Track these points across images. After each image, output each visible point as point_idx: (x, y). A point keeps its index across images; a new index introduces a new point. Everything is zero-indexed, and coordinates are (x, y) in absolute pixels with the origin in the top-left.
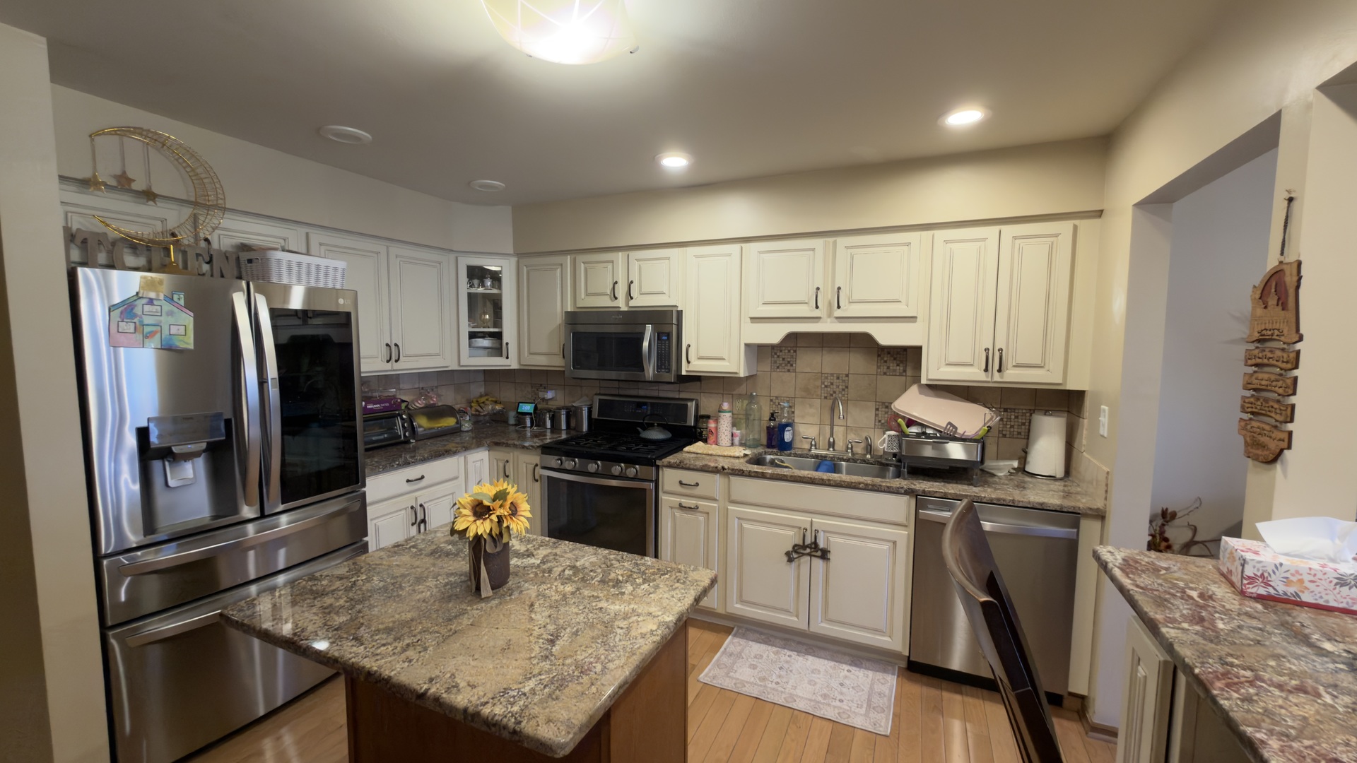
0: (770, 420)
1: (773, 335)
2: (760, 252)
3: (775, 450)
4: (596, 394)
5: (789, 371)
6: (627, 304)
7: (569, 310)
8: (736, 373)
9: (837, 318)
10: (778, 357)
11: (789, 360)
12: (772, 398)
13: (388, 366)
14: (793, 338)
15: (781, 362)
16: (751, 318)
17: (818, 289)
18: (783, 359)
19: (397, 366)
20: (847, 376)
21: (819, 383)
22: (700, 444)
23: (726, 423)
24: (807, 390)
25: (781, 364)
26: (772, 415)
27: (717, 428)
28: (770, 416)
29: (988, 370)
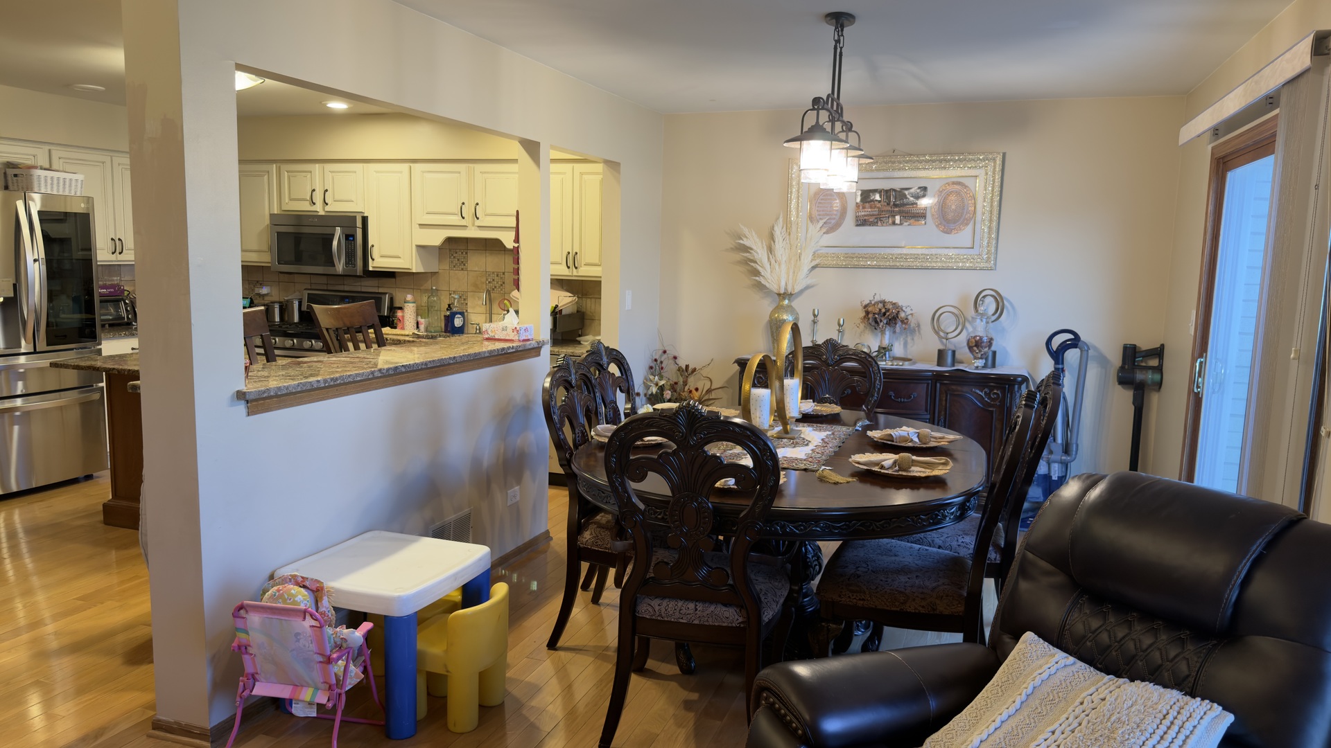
0: (447, 310)
1: (436, 238)
2: (423, 172)
4: (305, 289)
5: (462, 269)
6: (324, 209)
7: (276, 213)
8: (409, 269)
9: (478, 227)
10: (454, 257)
11: (462, 260)
12: (450, 292)
13: (113, 257)
14: (450, 240)
15: (456, 262)
16: (419, 225)
17: (463, 204)
18: (458, 260)
19: (121, 257)
20: (504, 273)
21: (484, 280)
22: (388, 328)
23: (410, 313)
24: (476, 285)
25: (456, 264)
26: (449, 305)
27: (403, 317)
28: (447, 306)
29: (569, 267)
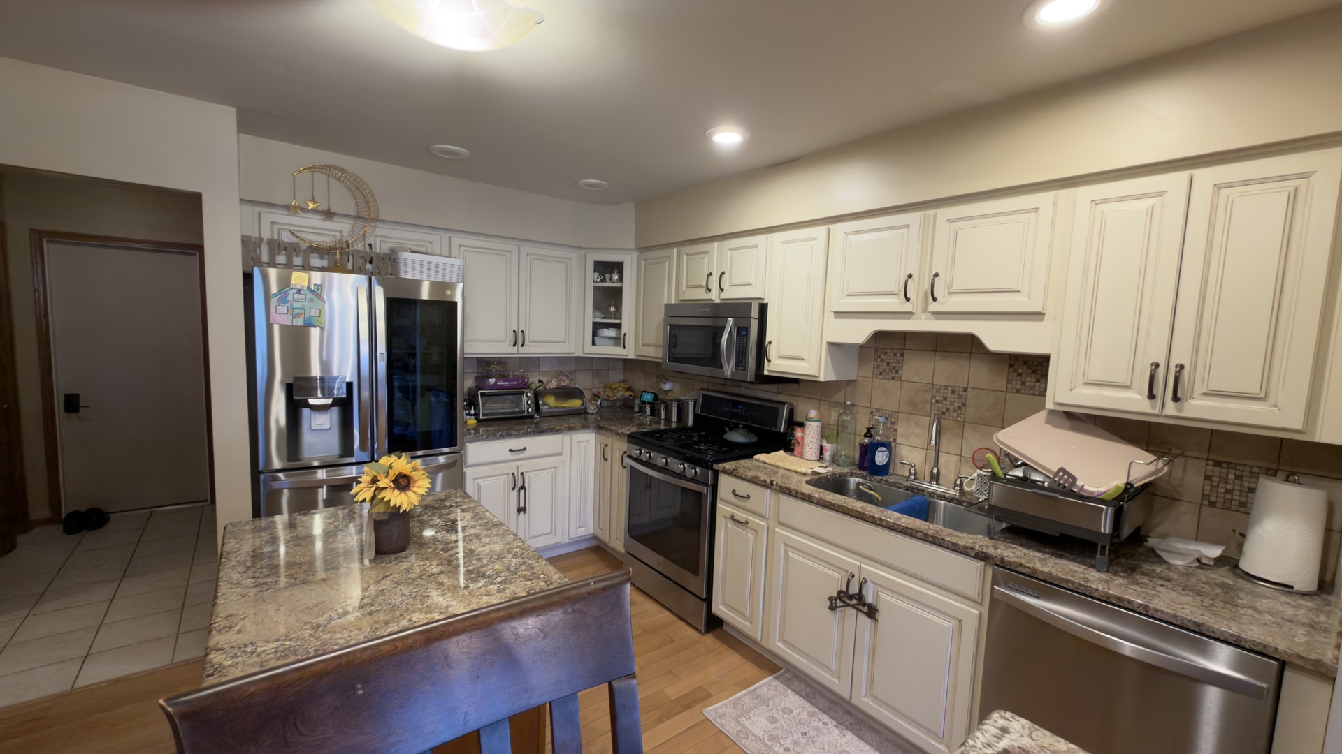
0: (865, 436)
1: (858, 332)
2: (848, 234)
3: (864, 473)
5: (893, 378)
6: (719, 297)
7: (673, 302)
8: (814, 376)
9: (934, 313)
10: (882, 360)
11: (894, 365)
12: (871, 410)
13: (514, 350)
14: (879, 336)
15: (885, 367)
16: (836, 313)
17: (910, 276)
18: (888, 364)
19: (522, 350)
20: (965, 390)
21: (928, 397)
22: (781, 453)
23: (812, 434)
24: (913, 404)
25: (884, 370)
26: (869, 430)
27: (803, 438)
28: (865, 431)
29: (1151, 396)
